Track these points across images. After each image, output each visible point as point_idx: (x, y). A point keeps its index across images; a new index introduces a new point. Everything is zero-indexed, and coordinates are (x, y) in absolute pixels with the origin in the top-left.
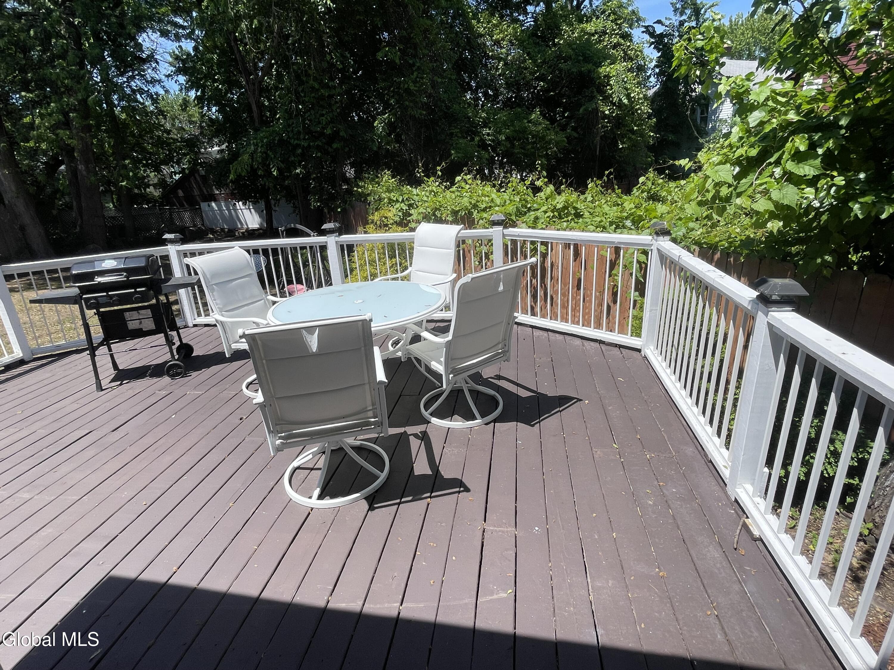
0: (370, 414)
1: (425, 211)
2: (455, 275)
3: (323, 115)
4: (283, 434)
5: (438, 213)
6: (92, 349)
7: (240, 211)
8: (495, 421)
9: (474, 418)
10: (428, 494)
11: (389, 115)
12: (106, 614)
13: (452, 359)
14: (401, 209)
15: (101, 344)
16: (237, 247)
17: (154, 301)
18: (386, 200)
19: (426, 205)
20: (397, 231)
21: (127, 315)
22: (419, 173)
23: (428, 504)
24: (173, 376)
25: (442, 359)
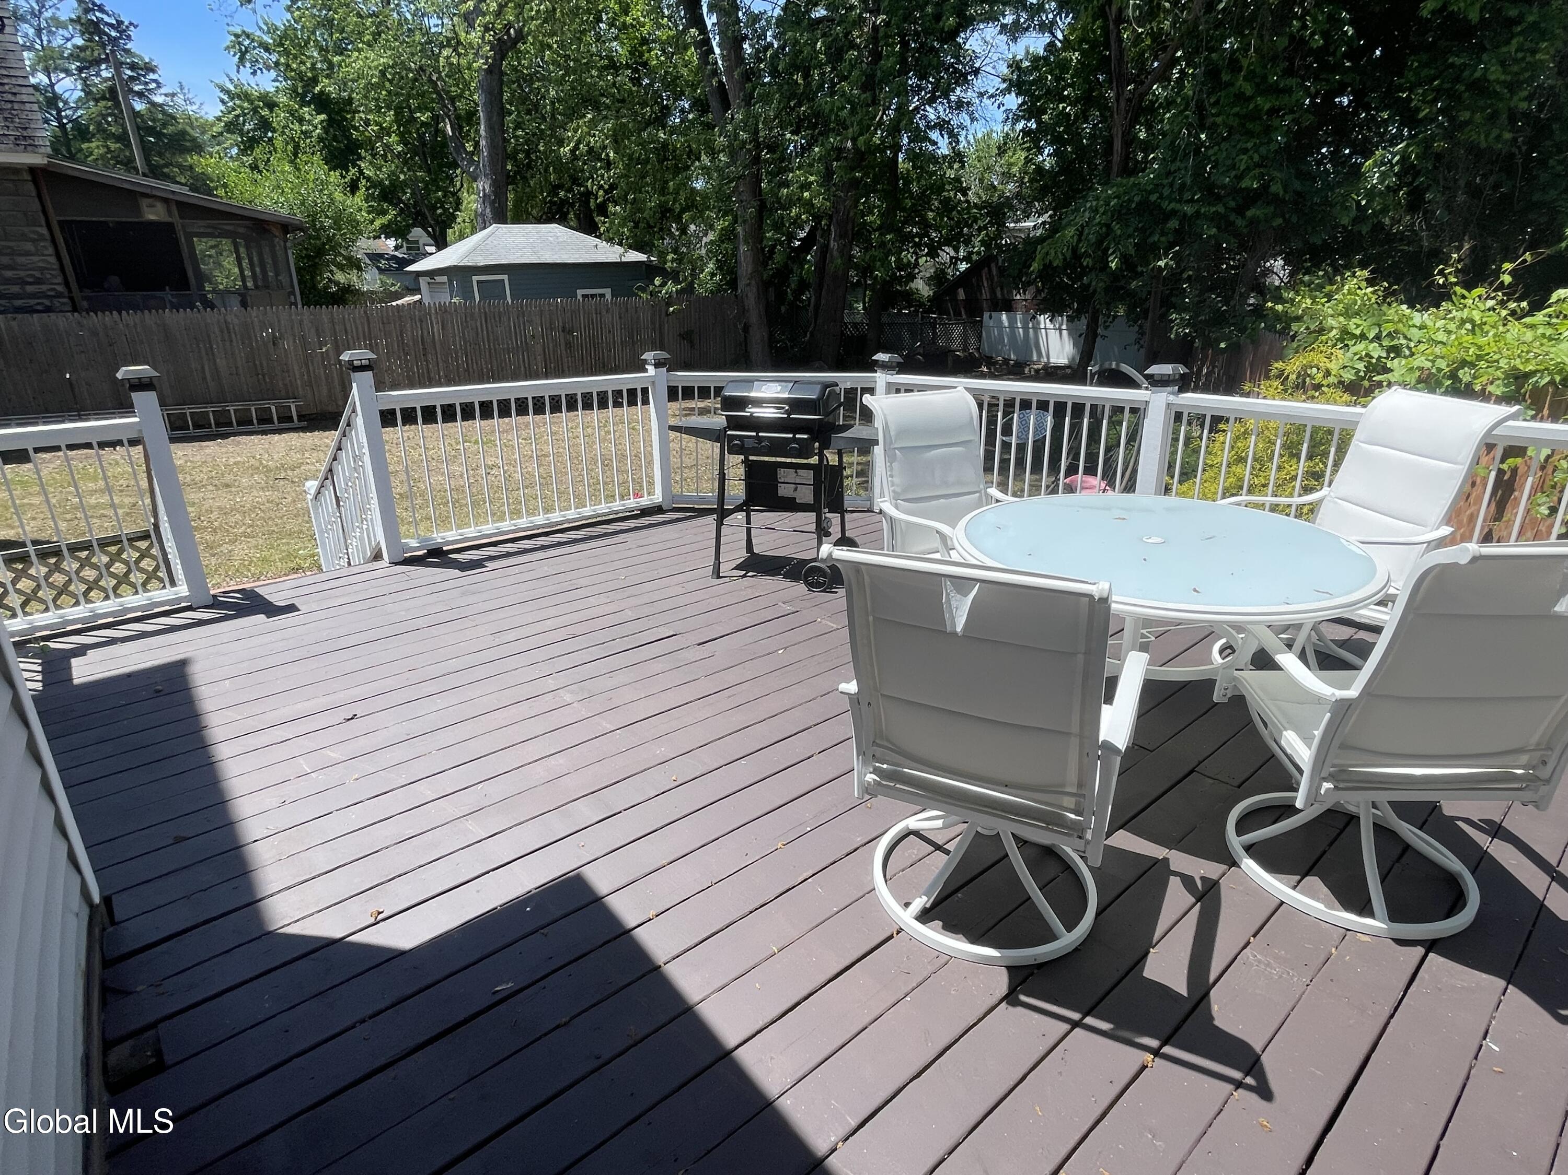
0: (1069, 802)
1: (1429, 364)
2: (1446, 530)
3: (1245, 151)
4: (885, 766)
5: (1465, 375)
6: (722, 514)
7: (1043, 331)
8: (1431, 946)
9: (1364, 908)
10: (1154, 1043)
11: (1408, 146)
12: (545, 931)
13: (1343, 746)
14: (1367, 355)
15: (738, 509)
16: (960, 388)
17: (814, 460)
18: (1334, 332)
19: (1438, 350)
20: (1335, 403)
21: (781, 472)
22: (1445, 276)
23: (1144, 1067)
24: (811, 585)
25: (1318, 733)
